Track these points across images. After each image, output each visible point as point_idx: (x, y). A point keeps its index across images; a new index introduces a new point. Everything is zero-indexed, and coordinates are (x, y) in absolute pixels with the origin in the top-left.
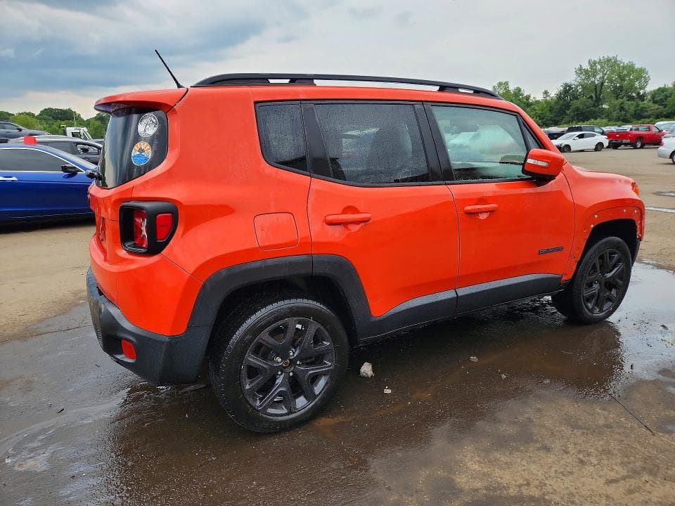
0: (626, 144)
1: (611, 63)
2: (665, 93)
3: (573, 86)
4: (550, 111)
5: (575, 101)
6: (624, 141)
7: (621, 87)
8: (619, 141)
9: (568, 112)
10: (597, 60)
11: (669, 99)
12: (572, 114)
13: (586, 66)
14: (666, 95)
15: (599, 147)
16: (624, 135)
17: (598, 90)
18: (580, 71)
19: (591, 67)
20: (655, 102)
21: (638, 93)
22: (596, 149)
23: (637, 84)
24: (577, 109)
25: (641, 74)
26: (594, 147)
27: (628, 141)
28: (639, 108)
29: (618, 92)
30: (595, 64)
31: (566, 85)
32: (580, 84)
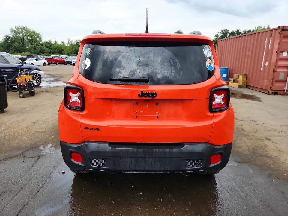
0: (53, 64)
1: (25, 29)
2: (50, 44)
3: (10, 37)
4: (2, 47)
5: (13, 44)
6: (52, 62)
7: (32, 40)
8: (50, 62)
9: (11, 48)
10: (19, 26)
11: (52, 46)
12: (14, 50)
13: (14, 29)
14: (50, 45)
15: (45, 64)
16: (52, 60)
17: (23, 40)
18: (12, 30)
19: (17, 29)
20: (47, 47)
21: (40, 43)
22: (44, 65)
23: (38, 39)
24: (15, 48)
25: (38, 36)
26: (43, 64)
27: (54, 62)
28: (42, 49)
29: (32, 42)
30: (18, 28)
31: (7, 36)
32: (13, 36)
